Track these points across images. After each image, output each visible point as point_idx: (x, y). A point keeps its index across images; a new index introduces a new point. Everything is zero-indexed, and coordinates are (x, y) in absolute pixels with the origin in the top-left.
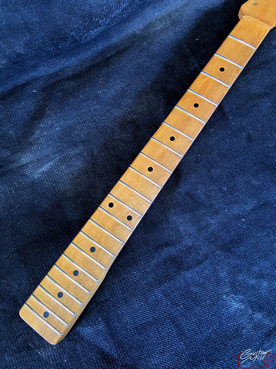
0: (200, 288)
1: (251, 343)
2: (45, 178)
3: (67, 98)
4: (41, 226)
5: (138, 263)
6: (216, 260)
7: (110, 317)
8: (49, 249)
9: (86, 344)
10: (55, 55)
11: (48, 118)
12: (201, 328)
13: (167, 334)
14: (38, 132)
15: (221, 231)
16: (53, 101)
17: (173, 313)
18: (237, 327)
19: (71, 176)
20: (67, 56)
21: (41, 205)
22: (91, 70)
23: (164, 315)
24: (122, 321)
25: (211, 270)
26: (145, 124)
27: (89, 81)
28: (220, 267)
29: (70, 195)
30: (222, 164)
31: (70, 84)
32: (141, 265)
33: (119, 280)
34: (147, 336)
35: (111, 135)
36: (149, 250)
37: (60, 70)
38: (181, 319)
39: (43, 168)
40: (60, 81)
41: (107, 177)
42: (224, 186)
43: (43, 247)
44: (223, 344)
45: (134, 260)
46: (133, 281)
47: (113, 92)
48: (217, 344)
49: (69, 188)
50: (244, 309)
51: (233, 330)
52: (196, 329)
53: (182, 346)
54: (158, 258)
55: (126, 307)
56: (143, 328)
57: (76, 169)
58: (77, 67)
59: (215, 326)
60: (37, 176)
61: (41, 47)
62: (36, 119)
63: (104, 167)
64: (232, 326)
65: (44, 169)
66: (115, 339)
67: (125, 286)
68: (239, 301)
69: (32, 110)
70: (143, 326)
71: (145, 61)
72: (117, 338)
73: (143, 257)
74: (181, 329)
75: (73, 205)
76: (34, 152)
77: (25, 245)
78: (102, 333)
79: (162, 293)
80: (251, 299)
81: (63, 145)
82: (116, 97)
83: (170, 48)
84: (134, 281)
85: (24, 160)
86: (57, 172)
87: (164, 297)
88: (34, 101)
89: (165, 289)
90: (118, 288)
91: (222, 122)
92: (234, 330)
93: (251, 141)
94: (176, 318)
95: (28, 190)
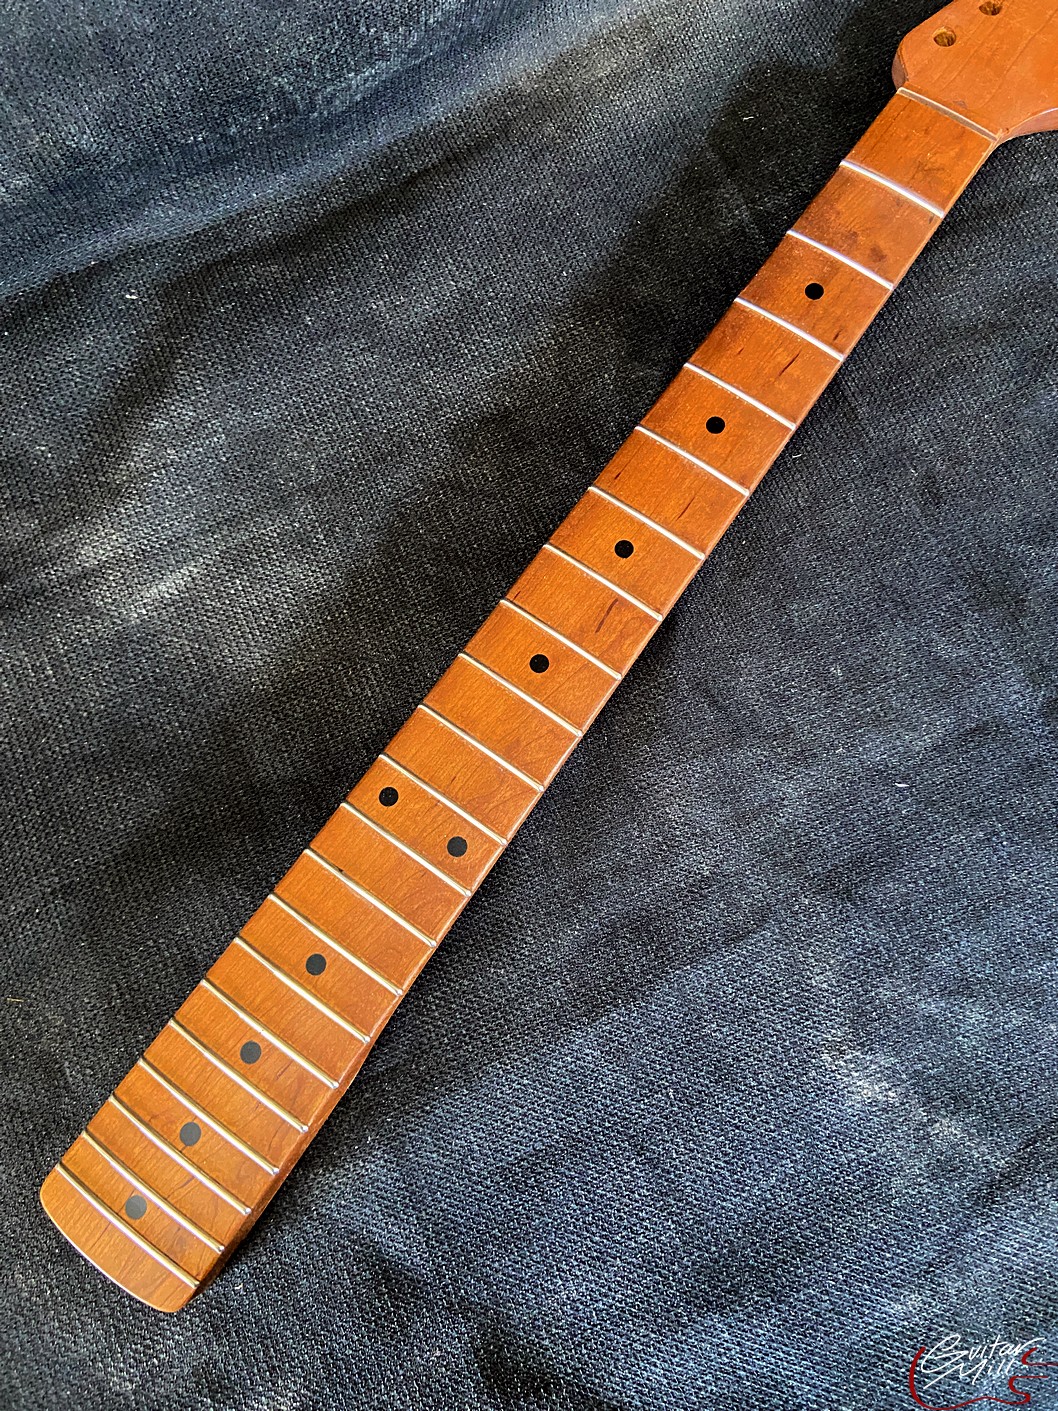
0: (739, 1025)
1: (920, 1226)
2: (170, 622)
3: (256, 324)
5: (515, 939)
6: (800, 928)
7: (407, 1130)
8: (184, 884)
9: (316, 1229)
10: (211, 161)
11: (182, 397)
12: (741, 1172)
13: (616, 1191)
14: (144, 449)
15: (820, 823)
16: (202, 336)
17: (640, 1117)
18: (872, 1168)
19: (267, 618)
20: (257, 167)
21: (152, 723)
22: (346, 221)
23: (607, 1124)
24: (451, 1144)
25: (778, 962)
26: (548, 429)
27: (340, 263)
28: (812, 952)
29: (261, 687)
30: (828, 583)
31: (266, 274)
32: (526, 943)
33: (440, 999)
34: (542, 1200)
35: (420, 466)
36: (555, 891)
37: (230, 221)
38: (667, 1138)
39: (160, 587)
40: (228, 260)
41: (401, 625)
42: (835, 660)
44: (820, 1227)
45: (499, 927)
46: (493, 1002)
47: (427, 307)
48: (798, 1227)
49: (260, 663)
50: (897, 1105)
51: (854, 1177)
52: (720, 1175)
53: (670, 1235)
54: (588, 922)
55: (465, 1096)
56: (527, 1169)
57: (286, 592)
58: (295, 211)
59: (791, 1162)
60: (136, 616)
61: (160, 128)
62: (136, 400)
63: (389, 588)
64: (853, 1164)
65: (164, 589)
66: (425, 1210)
67: (464, 1021)
68: (879, 1075)
69: (121, 366)
70: (528, 1162)
71: (553, 194)
72: (430, 1207)
73: (530, 917)
74: (669, 1173)
75: (274, 724)
76: (127, 523)
77: (94, 868)
78: (378, 1189)
79: (599, 1044)
80: (924, 1067)
81: (236, 500)
82: (440, 326)
83: (644, 145)
84: (499, 1004)
85: (90, 555)
86: (213, 603)
87: (606, 1061)
88: (130, 335)
89: (610, 1033)
90: (439, 1027)
91: (833, 426)
92: (861, 1179)
93: (938, 499)
94: (647, 1135)
95: (102, 665)
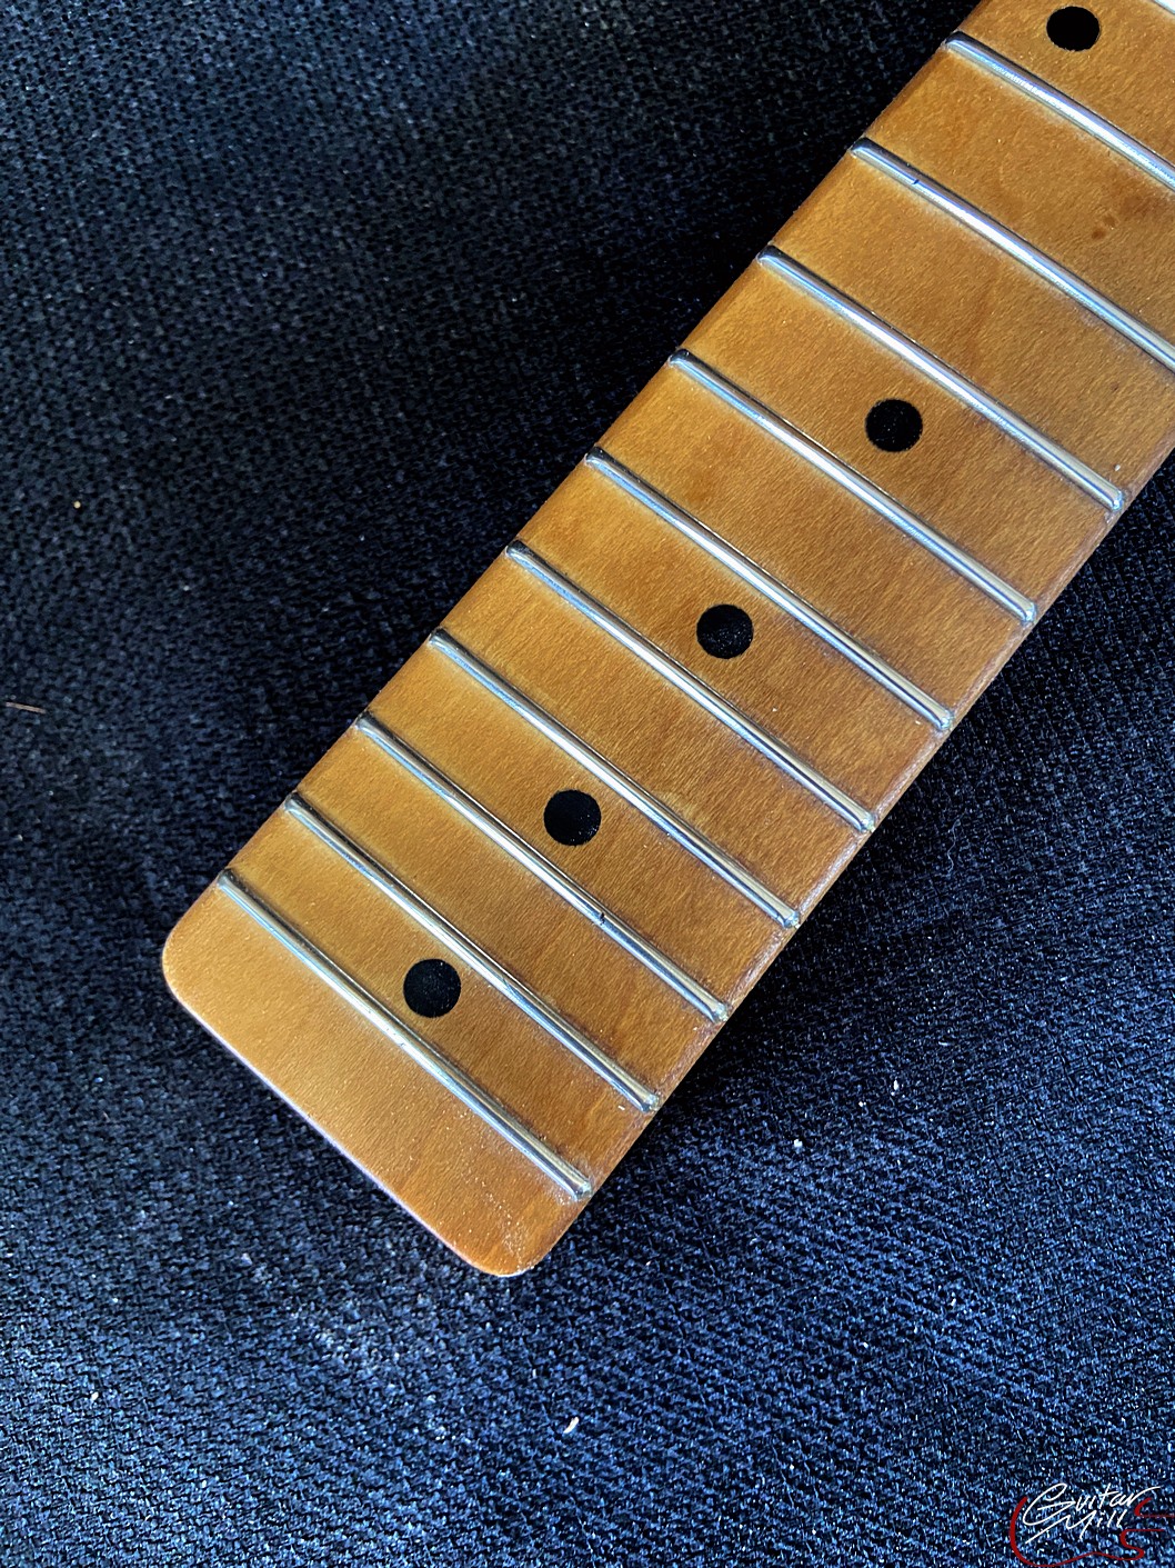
4: (348, 266)
43: (366, 439)
